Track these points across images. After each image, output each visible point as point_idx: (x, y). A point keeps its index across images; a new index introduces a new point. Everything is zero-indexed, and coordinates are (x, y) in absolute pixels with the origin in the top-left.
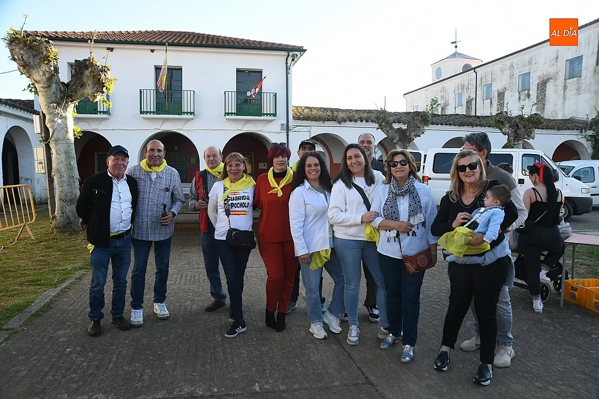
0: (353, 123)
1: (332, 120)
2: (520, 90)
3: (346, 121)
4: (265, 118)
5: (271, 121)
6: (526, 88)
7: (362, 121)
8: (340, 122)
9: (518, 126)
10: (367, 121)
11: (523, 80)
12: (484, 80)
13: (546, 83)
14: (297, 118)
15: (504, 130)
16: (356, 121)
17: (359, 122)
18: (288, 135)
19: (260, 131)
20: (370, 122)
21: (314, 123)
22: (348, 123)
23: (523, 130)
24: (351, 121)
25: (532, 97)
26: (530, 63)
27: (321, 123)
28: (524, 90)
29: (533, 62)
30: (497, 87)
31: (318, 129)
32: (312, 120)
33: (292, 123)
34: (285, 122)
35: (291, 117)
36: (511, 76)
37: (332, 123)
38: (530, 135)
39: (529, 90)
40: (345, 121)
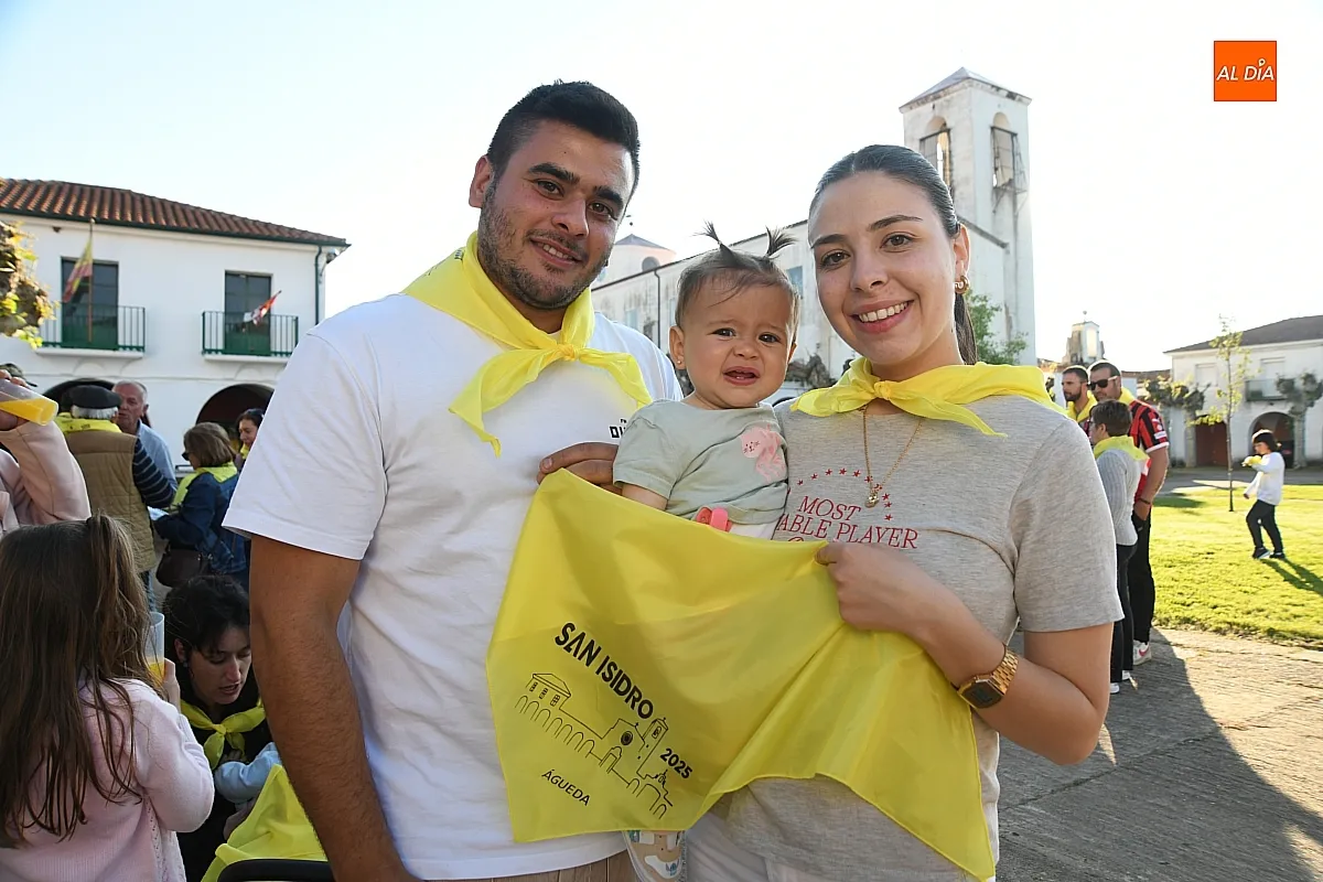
4: (276, 359)
12: (671, 291)
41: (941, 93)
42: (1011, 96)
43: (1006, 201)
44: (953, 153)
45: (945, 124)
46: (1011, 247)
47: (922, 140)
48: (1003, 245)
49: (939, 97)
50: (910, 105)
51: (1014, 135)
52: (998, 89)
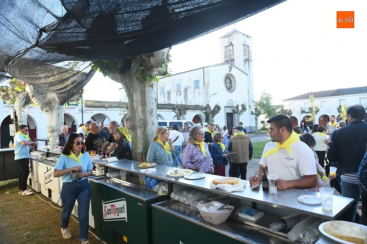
0: (112, 108)
2: (177, 91)
3: (109, 108)
4: (71, 106)
5: (75, 108)
6: (179, 90)
7: (116, 108)
8: (106, 108)
9: (181, 110)
10: (118, 108)
11: (178, 87)
12: (161, 85)
13: (187, 89)
14: (87, 106)
15: (175, 111)
17: (114, 108)
18: (82, 114)
19: (69, 112)
20: (119, 108)
21: (94, 109)
23: (182, 111)
25: (182, 95)
26: (180, 80)
27: (98, 109)
28: (179, 91)
29: (181, 80)
30: (167, 89)
31: (96, 111)
33: (84, 108)
34: (81, 108)
35: (84, 106)
36: (173, 85)
37: (103, 109)
38: (185, 113)
39: (181, 91)
41: (231, 35)
42: (248, 37)
43: (247, 63)
44: (234, 51)
45: (232, 43)
46: (248, 75)
47: (225, 47)
48: (247, 75)
49: (230, 36)
50: (222, 37)
51: (248, 46)
52: (245, 35)
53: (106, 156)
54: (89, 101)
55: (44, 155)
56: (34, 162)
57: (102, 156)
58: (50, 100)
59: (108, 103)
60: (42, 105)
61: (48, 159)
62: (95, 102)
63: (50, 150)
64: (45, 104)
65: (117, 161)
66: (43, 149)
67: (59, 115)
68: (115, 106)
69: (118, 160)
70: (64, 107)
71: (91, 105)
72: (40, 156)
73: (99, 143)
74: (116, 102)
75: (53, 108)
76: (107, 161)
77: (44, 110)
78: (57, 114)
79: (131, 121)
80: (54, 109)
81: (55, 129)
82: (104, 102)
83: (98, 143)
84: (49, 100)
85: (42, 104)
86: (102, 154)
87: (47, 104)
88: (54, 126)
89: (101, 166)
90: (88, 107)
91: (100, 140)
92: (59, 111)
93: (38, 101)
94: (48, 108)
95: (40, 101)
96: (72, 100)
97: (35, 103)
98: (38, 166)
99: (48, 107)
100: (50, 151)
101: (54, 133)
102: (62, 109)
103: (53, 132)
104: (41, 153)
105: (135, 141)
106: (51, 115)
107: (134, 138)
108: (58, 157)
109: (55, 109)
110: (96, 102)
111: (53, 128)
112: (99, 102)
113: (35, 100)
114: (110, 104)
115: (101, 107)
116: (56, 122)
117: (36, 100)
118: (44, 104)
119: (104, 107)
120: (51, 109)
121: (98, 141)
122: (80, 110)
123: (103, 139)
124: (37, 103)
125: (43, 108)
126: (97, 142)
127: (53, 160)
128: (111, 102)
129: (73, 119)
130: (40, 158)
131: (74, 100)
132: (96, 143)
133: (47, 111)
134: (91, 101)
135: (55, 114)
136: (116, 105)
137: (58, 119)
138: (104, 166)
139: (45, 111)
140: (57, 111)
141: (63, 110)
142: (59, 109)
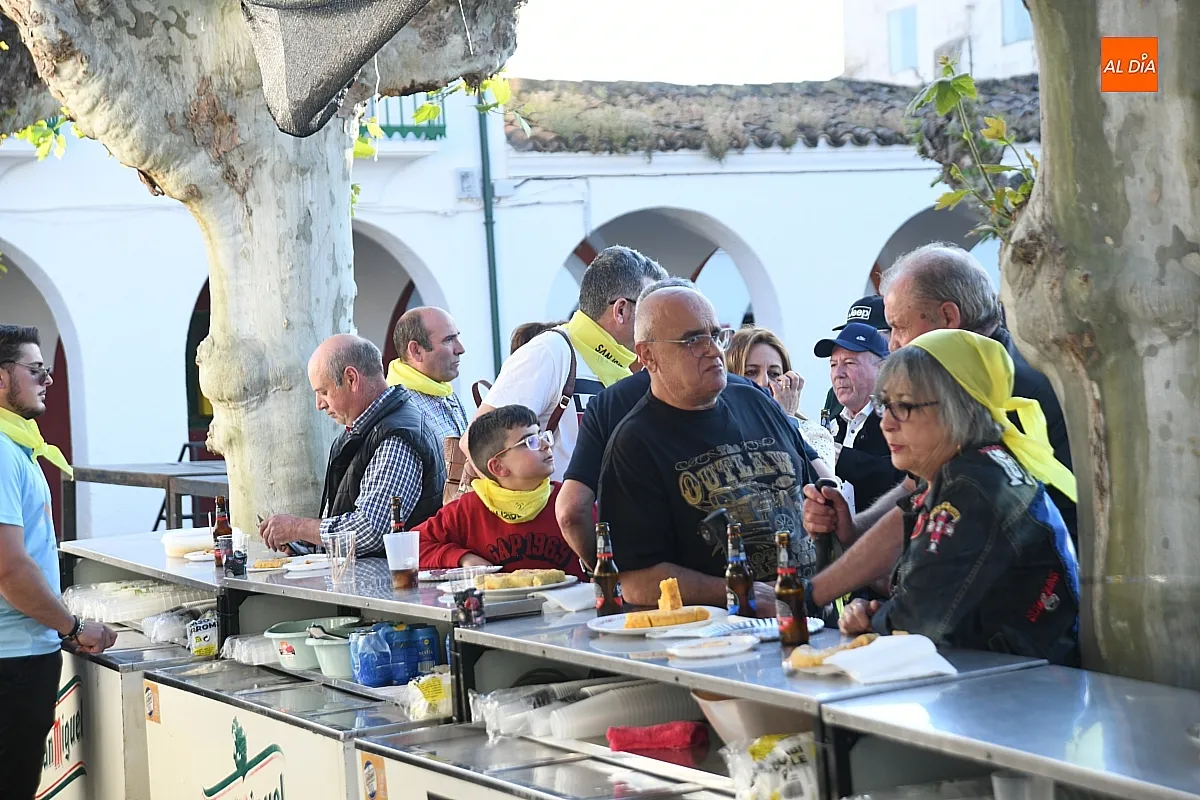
0: (775, 152)
1: (683, 147)
3: (746, 145)
5: (408, 161)
7: (812, 142)
8: (717, 154)
10: (836, 142)
16: (786, 144)
17: (800, 146)
18: (489, 223)
21: (605, 162)
22: (754, 156)
24: (764, 143)
27: (633, 162)
31: (623, 189)
32: (596, 150)
33: (506, 163)
34: (474, 164)
35: (497, 141)
37: (683, 158)
40: (739, 146)
53: (814, 624)
54: (546, 86)
55: (194, 615)
56: (111, 685)
57: (771, 627)
58: (216, 81)
59: (736, 95)
60: (149, 140)
61: (242, 650)
62: (601, 92)
63: (249, 566)
64: (179, 121)
65: (937, 681)
66: (181, 559)
67: (304, 234)
68: (802, 128)
69: (950, 670)
70: (349, 154)
71: (571, 128)
72: (160, 630)
73: (738, 493)
74: (813, 90)
75: (250, 160)
76: (839, 677)
77: (168, 181)
78: (293, 221)
79: (1069, 266)
80: (263, 175)
81: (276, 364)
82: (690, 92)
83: (722, 499)
84: (206, 81)
85: (151, 129)
86: (778, 605)
87: (190, 121)
88: (262, 338)
89: (773, 720)
90: (539, 145)
91: (747, 462)
92: (310, 190)
93: (109, 94)
94: (200, 166)
95: (124, 96)
96: (421, 79)
97: (81, 119)
98: (149, 723)
99: (203, 156)
100: (251, 578)
101: (270, 403)
102: (336, 172)
103: (262, 400)
104: (161, 598)
105: (1119, 477)
106: (237, 231)
107: (1106, 438)
108: (329, 634)
109: (273, 173)
110: (617, 92)
111: (260, 358)
112: (639, 89)
113: (83, 92)
114: (750, 106)
115: (670, 146)
116: (285, 299)
117: (95, 87)
118: (171, 128)
119: (691, 139)
120: (230, 175)
121: (722, 477)
122: (465, 176)
123: (772, 463)
124: (100, 120)
125: (156, 165)
126: (715, 488)
127: (289, 663)
128: (757, 90)
129: (403, 272)
130: (160, 647)
131: (439, 77)
132: (706, 492)
133: (193, 194)
134: (563, 85)
135: (269, 224)
136: (815, 113)
137: (302, 274)
138: (813, 722)
139: (179, 193)
140: (289, 192)
141: (346, 177)
142: (303, 171)
